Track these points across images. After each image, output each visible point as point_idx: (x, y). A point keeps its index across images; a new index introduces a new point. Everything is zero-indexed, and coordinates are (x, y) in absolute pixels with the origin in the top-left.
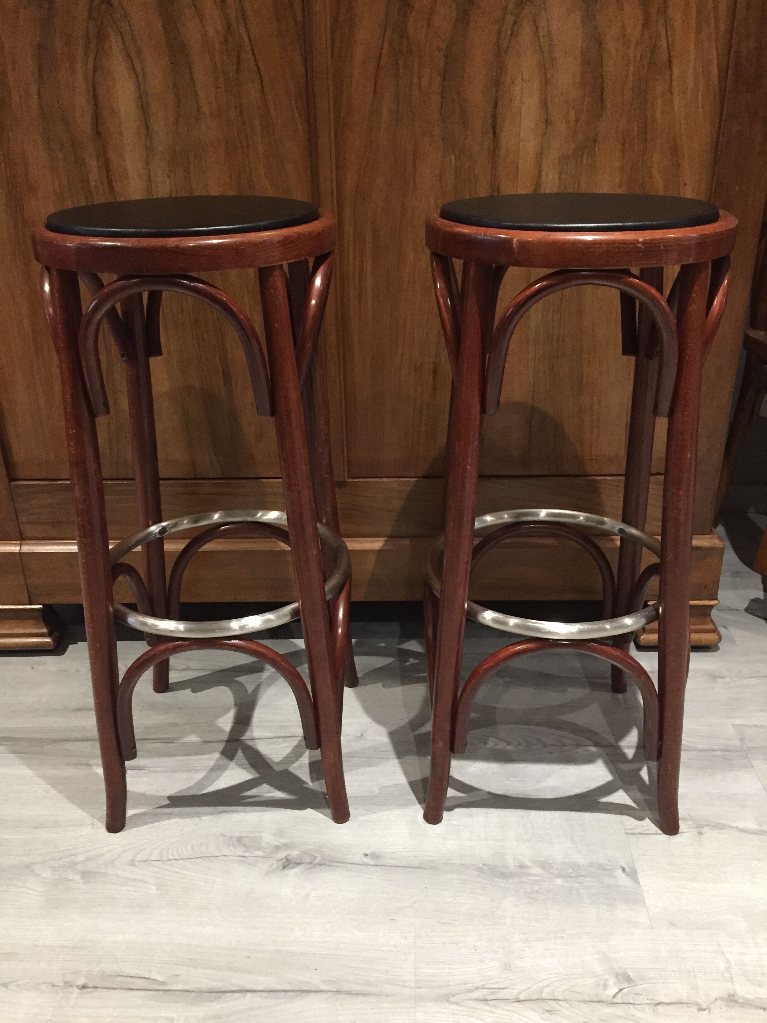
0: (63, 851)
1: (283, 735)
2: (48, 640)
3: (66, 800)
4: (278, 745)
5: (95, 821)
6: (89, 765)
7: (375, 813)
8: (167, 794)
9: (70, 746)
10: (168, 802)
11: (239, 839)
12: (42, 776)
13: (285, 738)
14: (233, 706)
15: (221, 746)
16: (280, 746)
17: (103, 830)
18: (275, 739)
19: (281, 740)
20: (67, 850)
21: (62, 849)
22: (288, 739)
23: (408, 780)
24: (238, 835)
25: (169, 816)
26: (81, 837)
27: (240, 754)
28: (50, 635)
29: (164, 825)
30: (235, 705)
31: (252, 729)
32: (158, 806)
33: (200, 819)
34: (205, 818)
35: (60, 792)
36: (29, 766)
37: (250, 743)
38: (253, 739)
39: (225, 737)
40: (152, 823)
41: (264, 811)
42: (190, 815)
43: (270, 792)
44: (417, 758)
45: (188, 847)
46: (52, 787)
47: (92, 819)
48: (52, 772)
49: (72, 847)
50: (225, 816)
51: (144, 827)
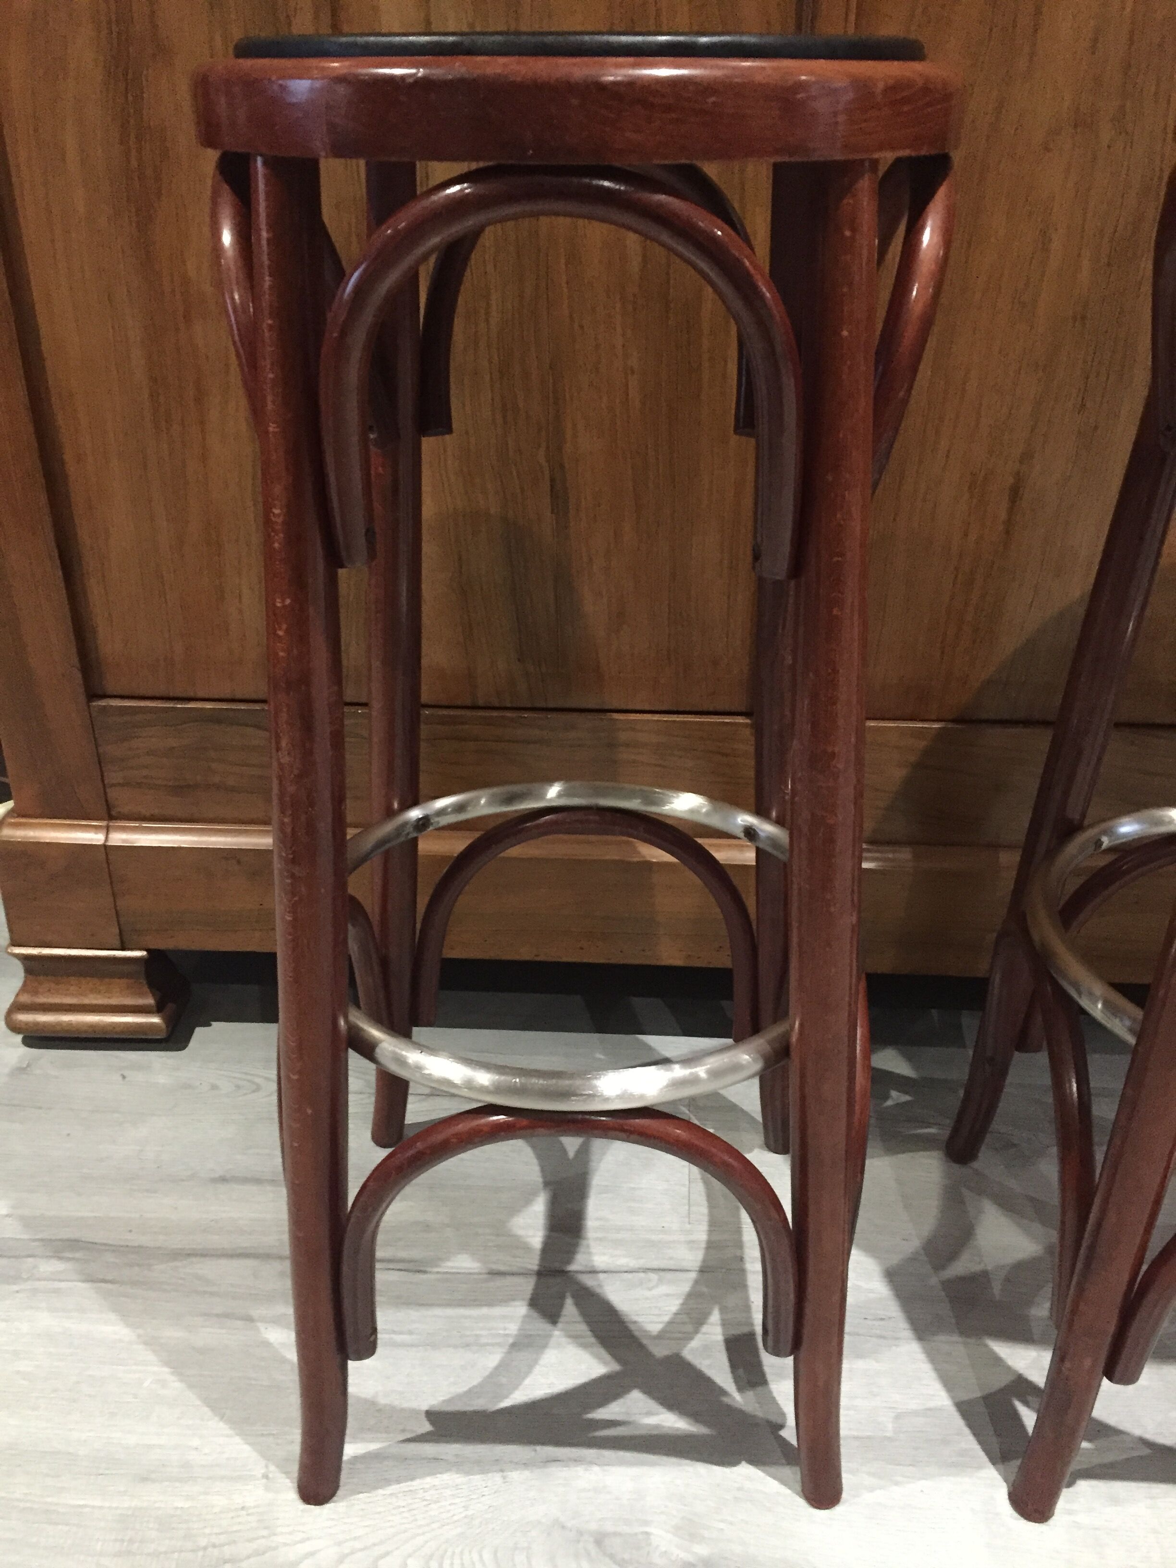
1: (655, 1264)
2: (155, 1020)
3: (206, 1409)
4: (650, 1289)
5: (272, 1468)
6: (250, 1319)
7: (897, 1483)
8: (425, 1407)
9: (207, 1268)
10: (427, 1427)
11: (600, 1539)
12: (150, 1343)
13: (662, 1274)
14: (541, 1186)
15: (528, 1286)
16: (655, 1292)
17: (292, 1495)
18: (642, 1275)
19: (654, 1276)
22: (669, 1275)
23: (953, 1398)
24: (593, 1526)
25: (436, 1465)
26: (244, 1512)
27: (570, 1308)
28: (159, 1009)
29: (425, 1490)
30: (546, 1184)
31: (588, 1246)
32: (409, 1436)
33: (504, 1478)
34: (516, 1475)
35: (191, 1386)
36: (124, 1315)
37: (588, 1281)
38: (594, 1272)
39: (533, 1263)
40: (398, 1482)
41: (642, 1464)
42: (481, 1466)
43: (649, 1414)
44: (960, 1339)
45: (487, 1556)
46: (172, 1373)
47: (263, 1462)
48: (173, 1334)
49: (223, 1538)
50: (560, 1473)
51: (380, 1492)
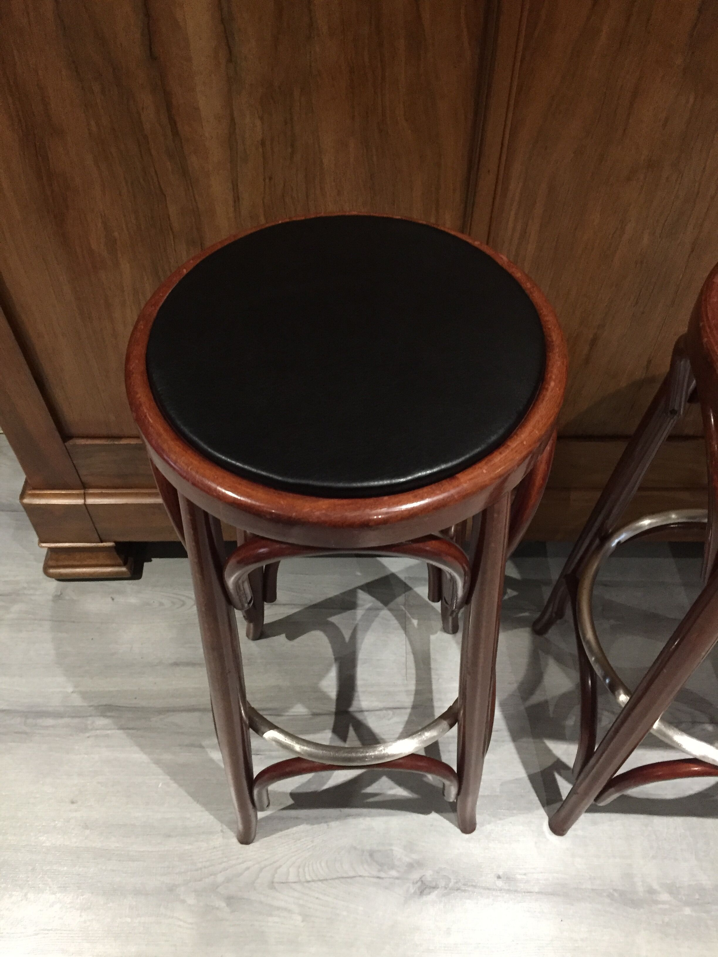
0: (201, 869)
1: (391, 705)
2: (124, 569)
3: (189, 798)
4: (389, 720)
5: (225, 827)
6: (201, 746)
7: (500, 819)
8: (289, 791)
10: (291, 802)
11: (371, 854)
12: (157, 762)
13: (394, 710)
14: (333, 661)
15: (330, 721)
16: (392, 721)
17: (235, 840)
18: (384, 712)
19: (390, 712)
20: (205, 867)
21: (200, 865)
22: (398, 711)
23: (527, 772)
24: (368, 848)
25: (297, 821)
26: (215, 850)
27: (352, 732)
28: (125, 564)
29: (293, 834)
30: (336, 659)
31: (358, 696)
32: (283, 807)
33: (328, 825)
34: (333, 824)
35: (181, 786)
36: (142, 747)
37: (359, 716)
38: (362, 711)
39: (333, 708)
40: (281, 830)
41: (388, 815)
42: (317, 821)
43: (391, 788)
44: (532, 740)
45: (323, 864)
46: (171, 779)
47: (220, 824)
48: (167, 757)
49: (208, 863)
50: (352, 822)
51: (274, 836)
